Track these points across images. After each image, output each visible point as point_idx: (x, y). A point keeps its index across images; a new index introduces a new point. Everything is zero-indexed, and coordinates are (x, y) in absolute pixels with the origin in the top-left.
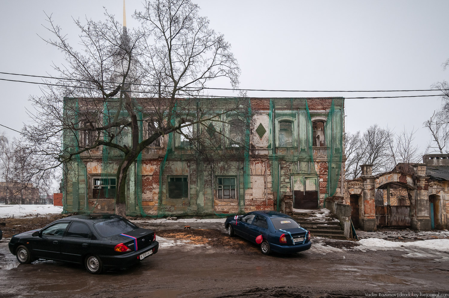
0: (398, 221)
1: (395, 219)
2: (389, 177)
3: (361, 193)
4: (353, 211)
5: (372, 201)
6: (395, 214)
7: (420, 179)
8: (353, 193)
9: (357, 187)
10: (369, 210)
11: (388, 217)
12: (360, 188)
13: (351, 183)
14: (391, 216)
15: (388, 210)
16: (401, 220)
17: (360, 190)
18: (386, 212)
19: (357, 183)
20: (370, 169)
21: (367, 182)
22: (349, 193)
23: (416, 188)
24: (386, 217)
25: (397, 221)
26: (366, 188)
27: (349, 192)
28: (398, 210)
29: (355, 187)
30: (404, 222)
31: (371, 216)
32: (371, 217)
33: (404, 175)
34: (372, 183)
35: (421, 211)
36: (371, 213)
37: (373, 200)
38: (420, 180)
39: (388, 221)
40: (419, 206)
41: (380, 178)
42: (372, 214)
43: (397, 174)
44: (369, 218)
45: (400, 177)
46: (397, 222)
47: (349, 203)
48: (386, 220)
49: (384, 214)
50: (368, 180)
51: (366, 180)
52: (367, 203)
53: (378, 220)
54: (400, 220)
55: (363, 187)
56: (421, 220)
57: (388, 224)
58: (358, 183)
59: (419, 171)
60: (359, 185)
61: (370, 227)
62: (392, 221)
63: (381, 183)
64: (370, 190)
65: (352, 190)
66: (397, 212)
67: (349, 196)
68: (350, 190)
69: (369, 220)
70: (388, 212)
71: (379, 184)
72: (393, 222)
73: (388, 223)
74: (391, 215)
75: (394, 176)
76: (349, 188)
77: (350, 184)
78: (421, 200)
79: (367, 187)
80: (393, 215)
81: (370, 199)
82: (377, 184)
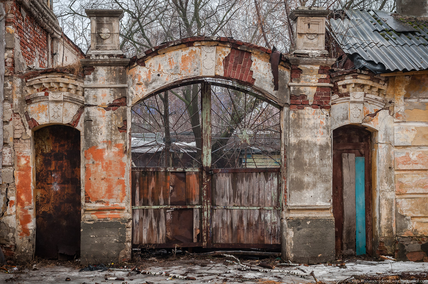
0: (238, 228)
1: (227, 218)
2: (184, 59)
3: (76, 122)
4: (62, 189)
5: (115, 150)
6: (226, 200)
7: (301, 67)
8: (43, 120)
9: (60, 96)
10: (104, 186)
11: (201, 211)
12: (72, 100)
13: (35, 81)
14: (212, 209)
15: (201, 186)
16: (249, 224)
17: (72, 110)
18: (196, 192)
19: (59, 79)
20: (112, 29)
21: (95, 79)
22: (28, 119)
23: (288, 101)
24: (196, 213)
25: (234, 226)
26: (91, 102)
27: (27, 115)
28: (239, 184)
29: (52, 96)
30: (259, 231)
31: (109, 210)
32: (108, 213)
33: (243, 51)
34: (115, 79)
35: (299, 186)
36: (110, 197)
37: (117, 146)
38: (300, 71)
39: (201, 228)
40: (292, 168)
41: (151, 62)
42: (112, 203)
43: (214, 49)
44: (102, 216)
45: (226, 59)
46: (235, 231)
47: (26, 158)
48: (196, 224)
49: (188, 201)
50: (102, 72)
51: (93, 70)
52: (95, 158)
53: (162, 224)
54: (245, 223)
55: (82, 99)
56: (296, 223)
57: (202, 241)
58: (66, 80)
59: (301, 34)
60: (69, 89)
61: (104, 253)
62: (216, 229)
63: (154, 81)
64: (111, 106)
65: (42, 109)
66: (236, 194)
67: (29, 132)
68: (31, 108)
69: (98, 225)
70: (201, 194)
71: (147, 85)
72: (220, 231)
73: (200, 236)
74: (213, 204)
75: (204, 53)
76: (29, 101)
77: (31, 87)
78: (299, 147)
79: (95, 98)
80: (222, 203)
81: (109, 143)
82: (139, 84)
